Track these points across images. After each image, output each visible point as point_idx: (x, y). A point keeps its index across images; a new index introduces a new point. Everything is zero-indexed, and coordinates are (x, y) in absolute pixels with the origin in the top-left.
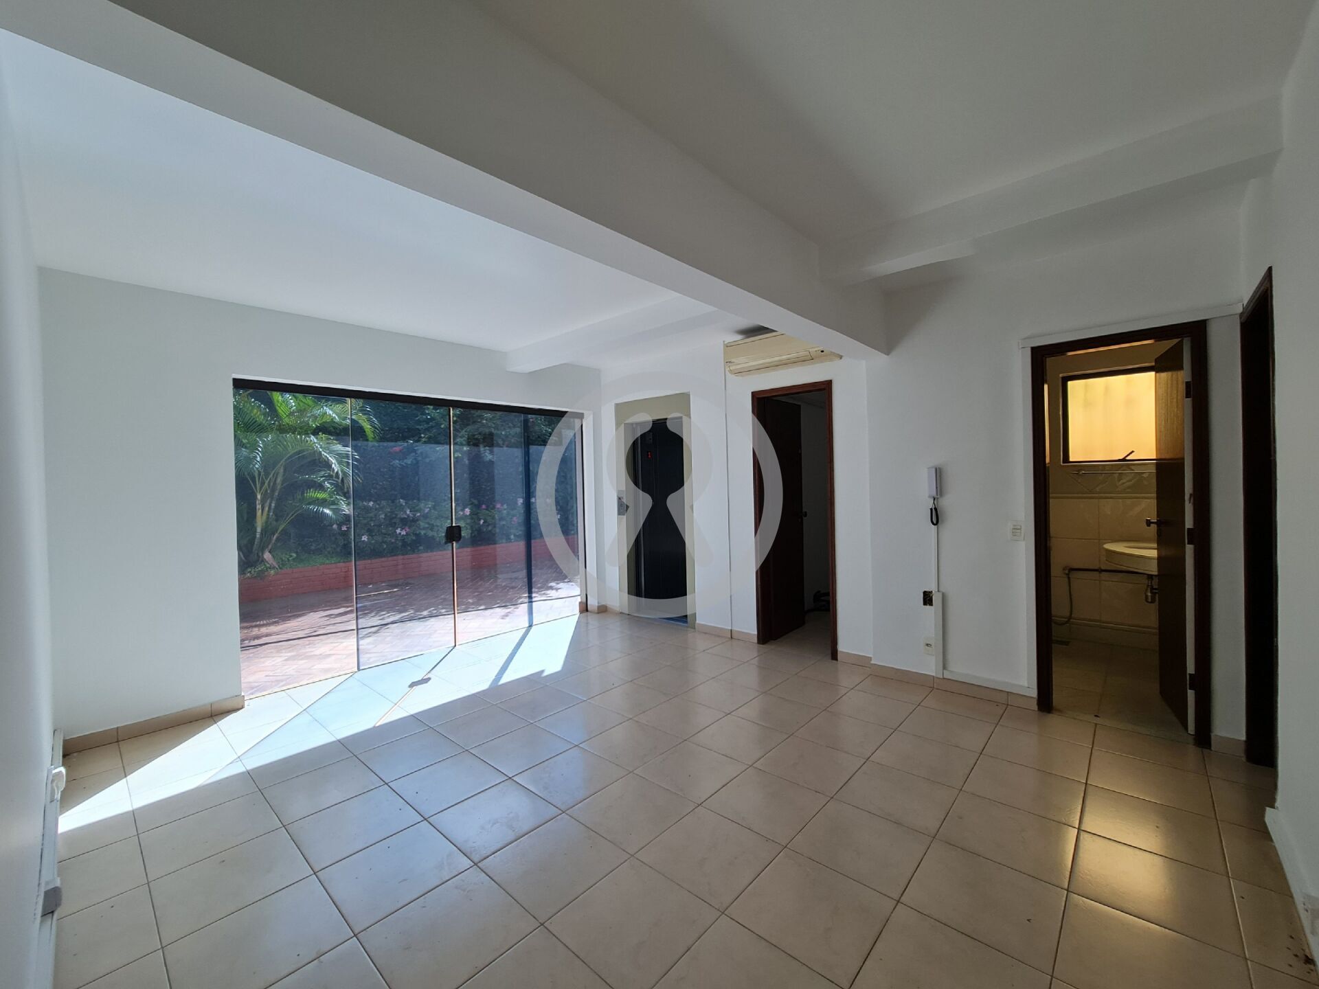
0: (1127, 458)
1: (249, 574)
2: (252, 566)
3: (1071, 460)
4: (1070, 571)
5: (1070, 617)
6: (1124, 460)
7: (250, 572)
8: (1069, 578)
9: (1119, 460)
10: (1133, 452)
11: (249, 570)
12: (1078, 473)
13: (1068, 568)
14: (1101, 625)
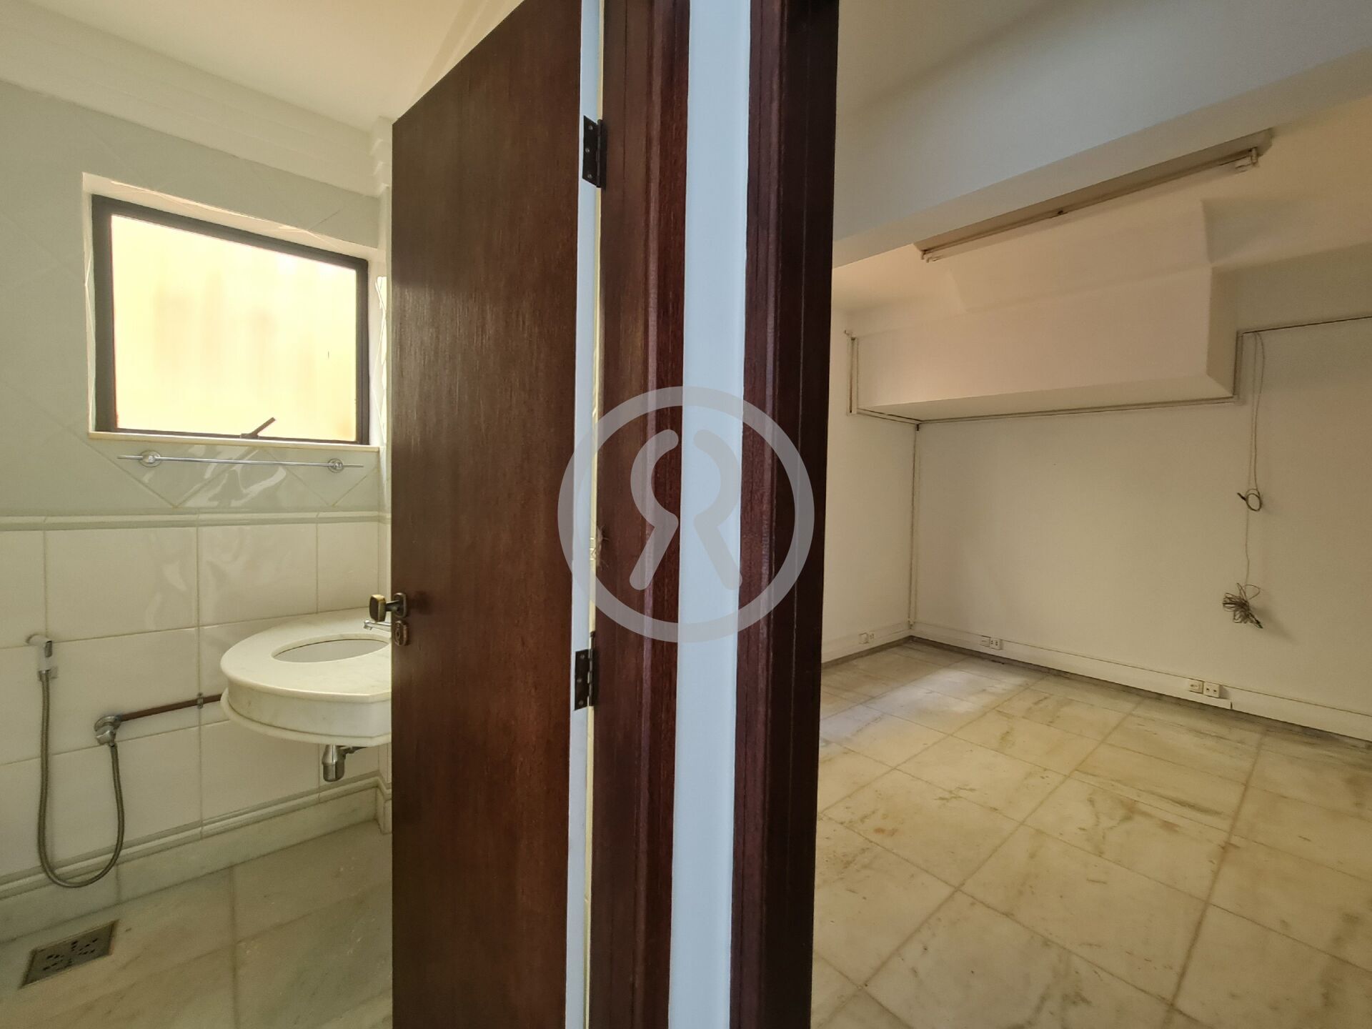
0: (263, 434)
3: (121, 425)
4: (118, 724)
5: (119, 847)
6: (254, 435)
8: (113, 747)
9: (244, 436)
10: (272, 420)
12: (150, 459)
13: (110, 719)
14: (201, 832)
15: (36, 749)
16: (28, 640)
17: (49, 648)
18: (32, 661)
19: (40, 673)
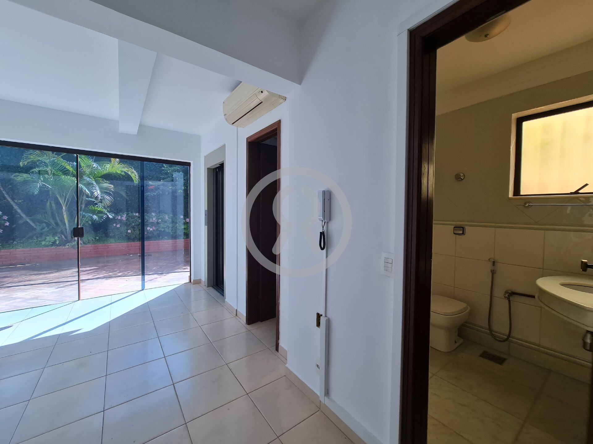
0: (580, 191)
1: (67, 246)
2: (69, 242)
4: (511, 294)
5: (509, 336)
6: (577, 192)
7: (68, 245)
8: (509, 301)
9: (571, 193)
10: (586, 185)
11: (68, 244)
12: (527, 205)
13: (510, 292)
14: (539, 349)
15: (489, 292)
16: (489, 259)
17: (494, 263)
18: (489, 266)
19: (491, 270)
